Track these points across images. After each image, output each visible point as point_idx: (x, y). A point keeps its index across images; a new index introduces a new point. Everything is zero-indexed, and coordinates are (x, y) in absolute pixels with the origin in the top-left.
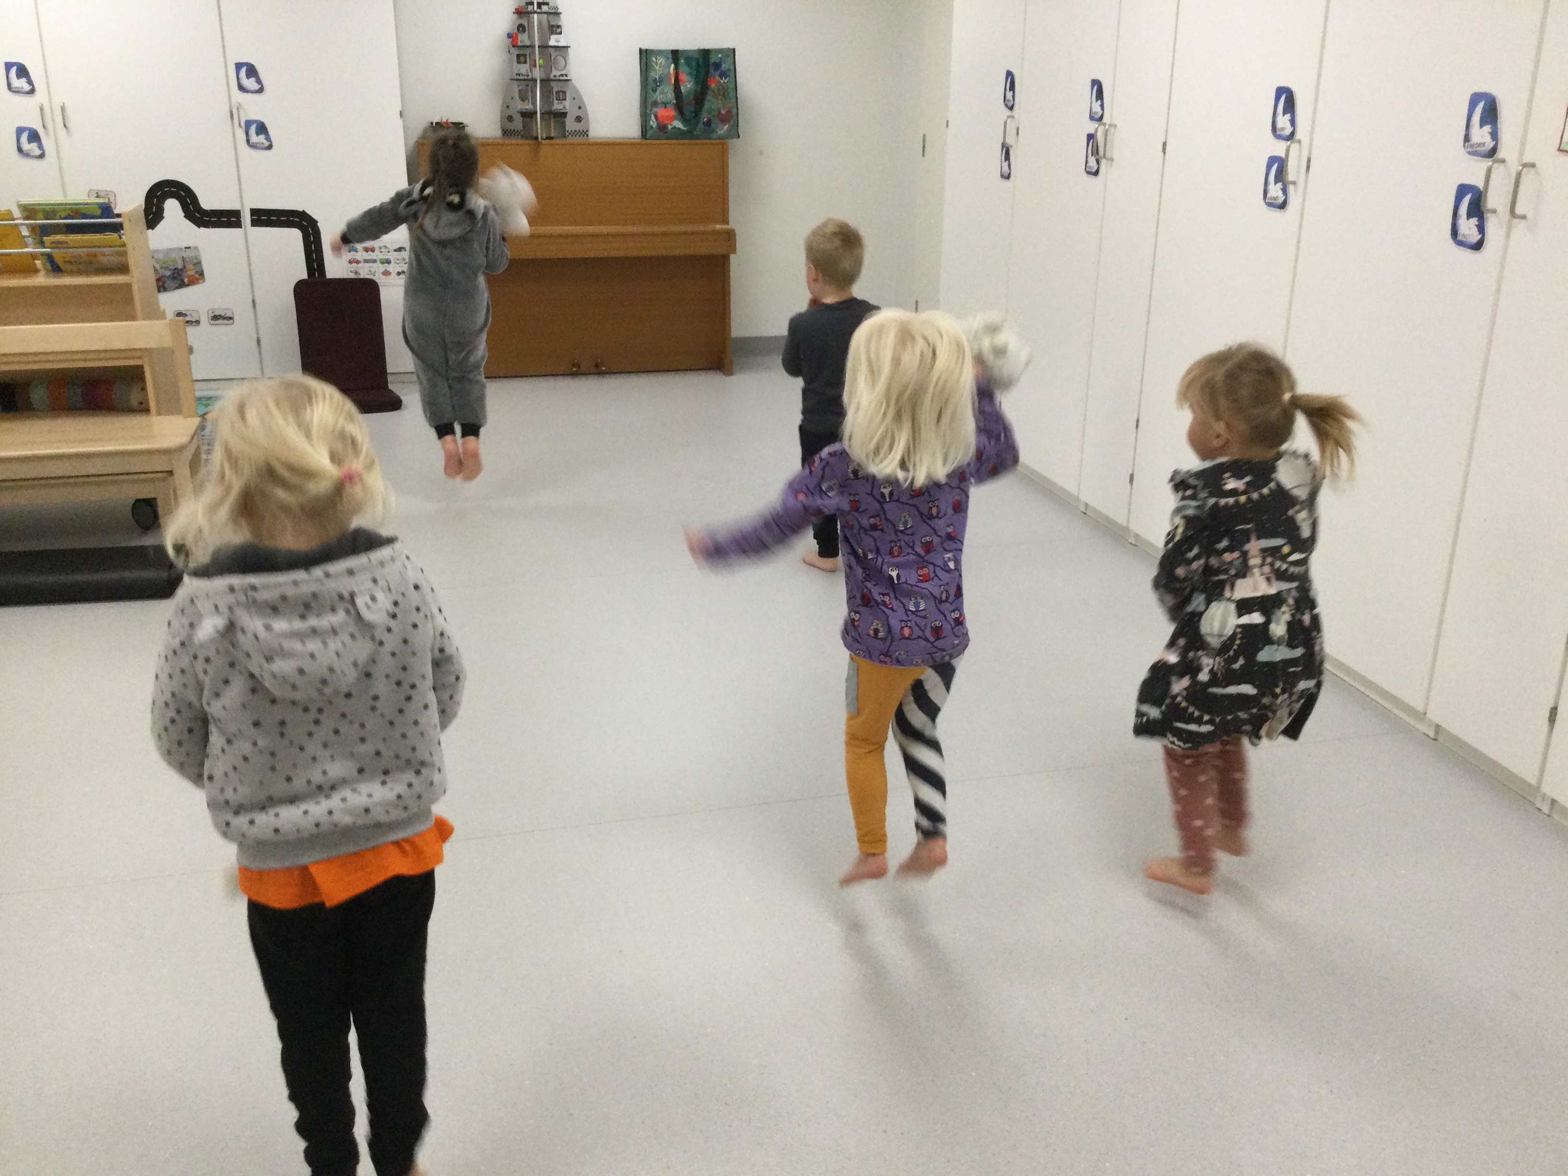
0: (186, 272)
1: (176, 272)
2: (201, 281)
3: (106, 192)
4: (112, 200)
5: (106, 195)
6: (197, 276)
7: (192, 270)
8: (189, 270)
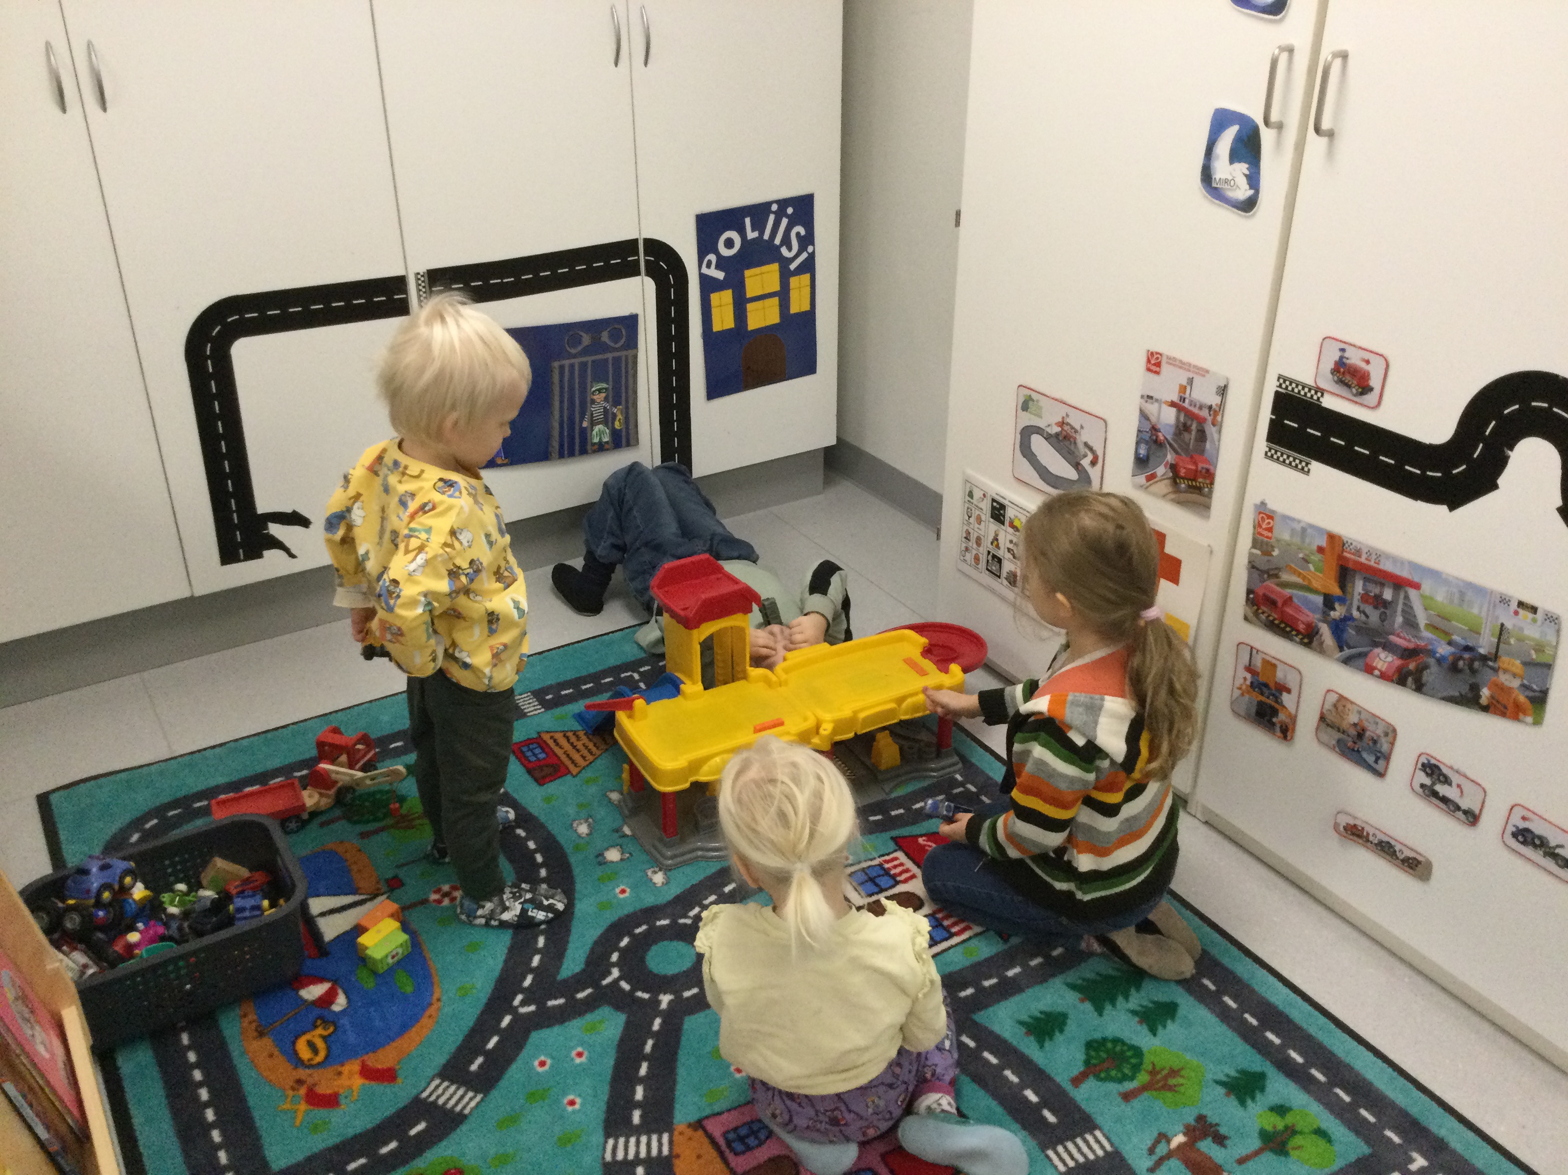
0: (1496, 670)
1: (1467, 656)
2: (1529, 719)
3: (1367, 356)
4: (1375, 382)
5: (1363, 365)
6: (1522, 698)
7: (1515, 675)
8: (1506, 671)
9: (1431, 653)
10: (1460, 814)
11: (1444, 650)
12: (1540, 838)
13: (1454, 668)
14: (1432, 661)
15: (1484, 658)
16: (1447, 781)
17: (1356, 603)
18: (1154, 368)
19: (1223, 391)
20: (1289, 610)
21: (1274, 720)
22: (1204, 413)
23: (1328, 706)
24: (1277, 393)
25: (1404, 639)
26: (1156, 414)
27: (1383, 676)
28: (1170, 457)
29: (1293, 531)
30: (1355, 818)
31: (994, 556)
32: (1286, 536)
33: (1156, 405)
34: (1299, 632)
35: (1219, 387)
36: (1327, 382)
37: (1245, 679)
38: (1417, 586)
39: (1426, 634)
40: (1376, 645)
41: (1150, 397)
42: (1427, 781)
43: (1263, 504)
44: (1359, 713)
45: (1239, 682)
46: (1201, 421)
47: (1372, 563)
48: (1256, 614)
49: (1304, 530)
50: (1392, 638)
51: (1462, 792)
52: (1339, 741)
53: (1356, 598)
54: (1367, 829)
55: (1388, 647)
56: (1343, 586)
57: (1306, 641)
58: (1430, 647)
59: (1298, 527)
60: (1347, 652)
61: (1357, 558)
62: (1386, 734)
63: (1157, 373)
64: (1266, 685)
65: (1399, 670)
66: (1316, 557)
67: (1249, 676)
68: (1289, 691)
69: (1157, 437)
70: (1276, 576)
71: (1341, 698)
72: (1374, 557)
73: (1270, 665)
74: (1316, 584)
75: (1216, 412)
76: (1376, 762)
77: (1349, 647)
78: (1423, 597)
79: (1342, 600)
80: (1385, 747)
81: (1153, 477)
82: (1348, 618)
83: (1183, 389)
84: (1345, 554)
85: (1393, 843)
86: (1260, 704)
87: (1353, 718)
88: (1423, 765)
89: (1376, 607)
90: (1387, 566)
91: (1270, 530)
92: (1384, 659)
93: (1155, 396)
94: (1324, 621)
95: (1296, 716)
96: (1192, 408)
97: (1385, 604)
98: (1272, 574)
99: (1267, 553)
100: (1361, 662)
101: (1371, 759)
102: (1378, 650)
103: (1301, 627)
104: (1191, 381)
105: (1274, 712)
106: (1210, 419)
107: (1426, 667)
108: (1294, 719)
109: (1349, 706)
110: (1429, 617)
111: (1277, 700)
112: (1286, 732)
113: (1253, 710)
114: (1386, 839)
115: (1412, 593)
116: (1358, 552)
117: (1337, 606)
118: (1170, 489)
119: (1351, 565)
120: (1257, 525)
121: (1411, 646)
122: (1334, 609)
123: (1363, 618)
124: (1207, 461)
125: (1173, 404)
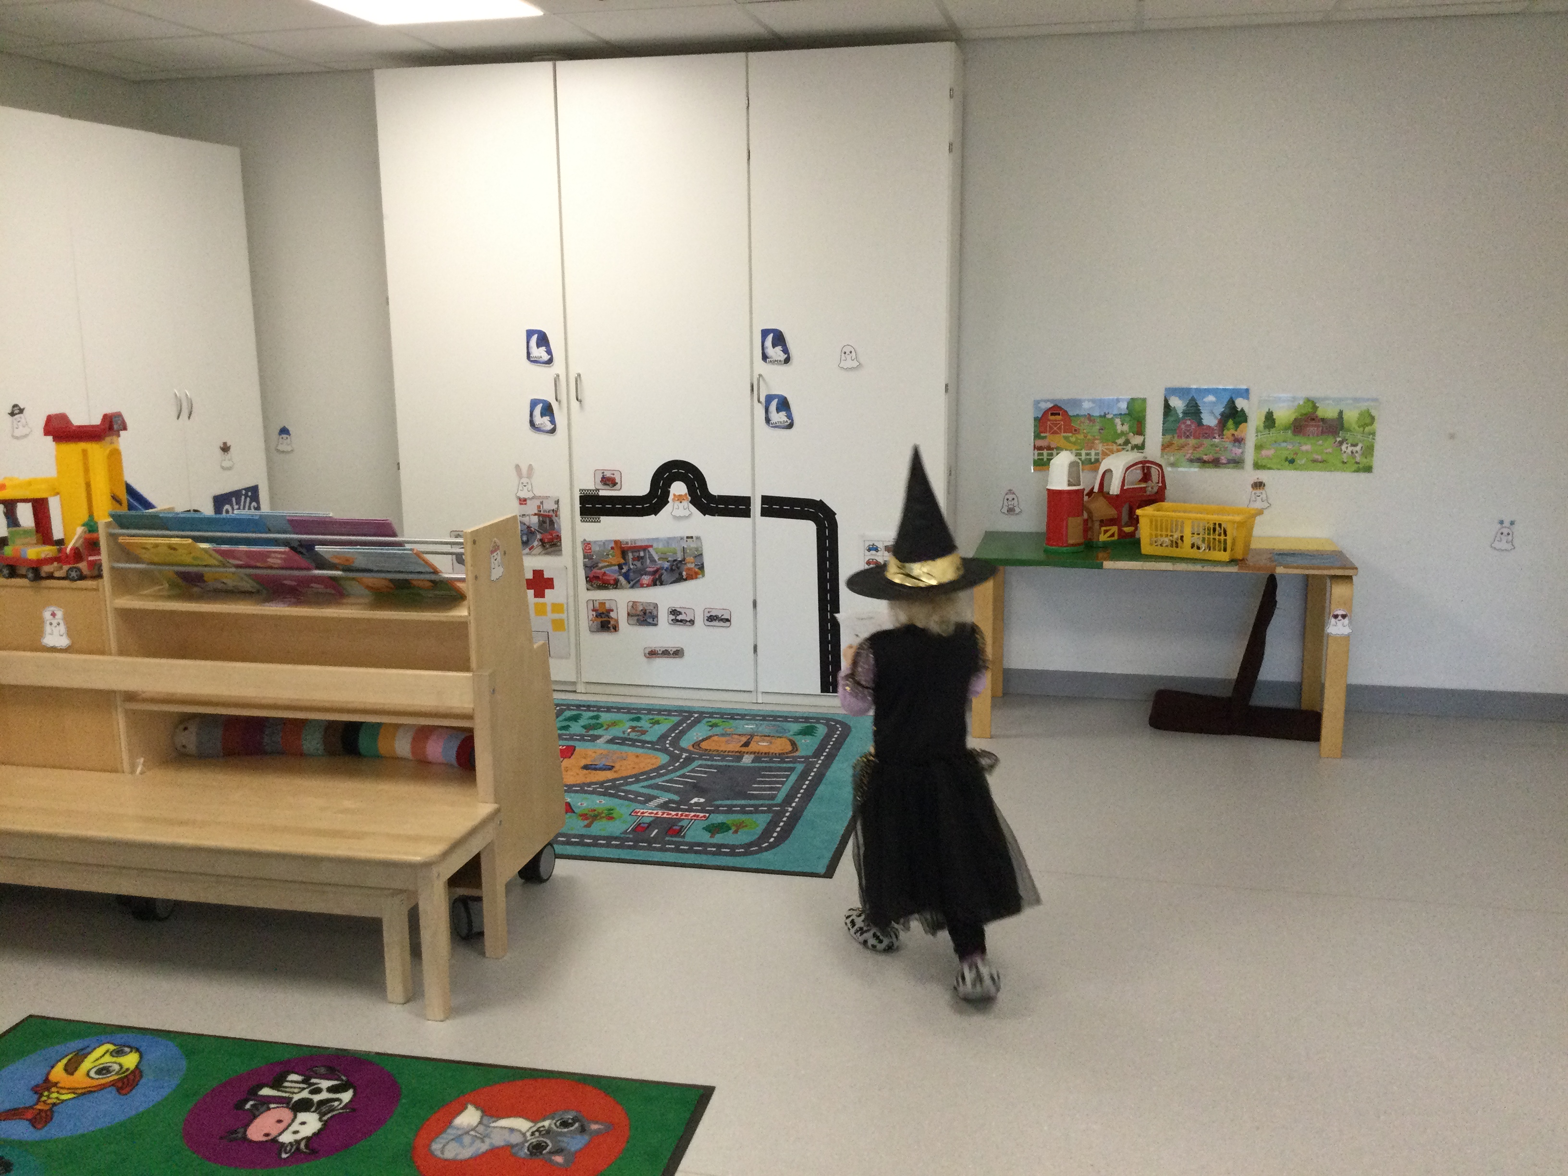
0: (685, 564)
1: (675, 564)
2: (701, 576)
3: (613, 472)
4: (618, 480)
5: (612, 476)
6: (697, 570)
7: (692, 563)
8: (689, 563)
9: (662, 568)
10: (688, 623)
11: (666, 565)
12: (716, 616)
13: (672, 570)
14: (663, 571)
15: (681, 561)
16: (680, 613)
17: (631, 563)
18: (523, 503)
19: (557, 502)
20: (605, 578)
21: (609, 626)
22: (551, 513)
23: (630, 608)
24: (580, 497)
25: (652, 568)
26: (528, 521)
27: (648, 586)
28: (539, 536)
29: (600, 546)
30: (651, 648)
32: (597, 549)
33: (528, 517)
34: (611, 585)
35: (555, 502)
36: (599, 486)
37: (593, 615)
38: (651, 546)
39: (660, 562)
40: (642, 575)
41: (524, 515)
42: (674, 617)
43: (585, 540)
44: (642, 604)
45: (591, 617)
46: (550, 517)
47: (634, 545)
48: (592, 586)
49: (604, 543)
50: (648, 569)
51: (686, 615)
52: (638, 620)
53: (631, 560)
54: (656, 649)
55: (647, 574)
56: (624, 558)
57: (615, 586)
58: (662, 566)
59: (601, 543)
60: (632, 583)
61: (627, 546)
62: (654, 608)
63: (525, 504)
64: (603, 613)
65: (652, 581)
66: (611, 552)
67: (594, 613)
68: (612, 610)
69: (531, 530)
70: (597, 566)
71: (634, 603)
72: (632, 542)
73: (602, 604)
74: (614, 563)
75: (556, 512)
76: (653, 621)
77: (632, 581)
78: (655, 549)
79: (625, 564)
80: (655, 613)
81: (532, 547)
82: (629, 570)
83: (539, 507)
84: (622, 546)
85: (667, 649)
86: (601, 622)
87: (641, 608)
88: (671, 612)
89: (639, 561)
90: (639, 544)
91: (590, 549)
92: (646, 579)
93: (526, 514)
94: (620, 575)
95: (618, 619)
96: (545, 513)
97: (642, 558)
98: (595, 566)
99: (591, 558)
100: (637, 585)
101: (650, 620)
102: (643, 577)
103: (612, 582)
104: (542, 503)
105: (609, 622)
106: (554, 515)
107: (662, 575)
108: (617, 621)
109: (638, 604)
110: (659, 556)
111: (609, 617)
112: (615, 628)
113: (600, 626)
114: (664, 650)
115: (651, 549)
116: (627, 543)
117: (624, 567)
118: (541, 550)
119: (626, 549)
120: (584, 550)
121: (655, 569)
122: (623, 569)
123: (635, 567)
124: (557, 532)
125: (535, 514)
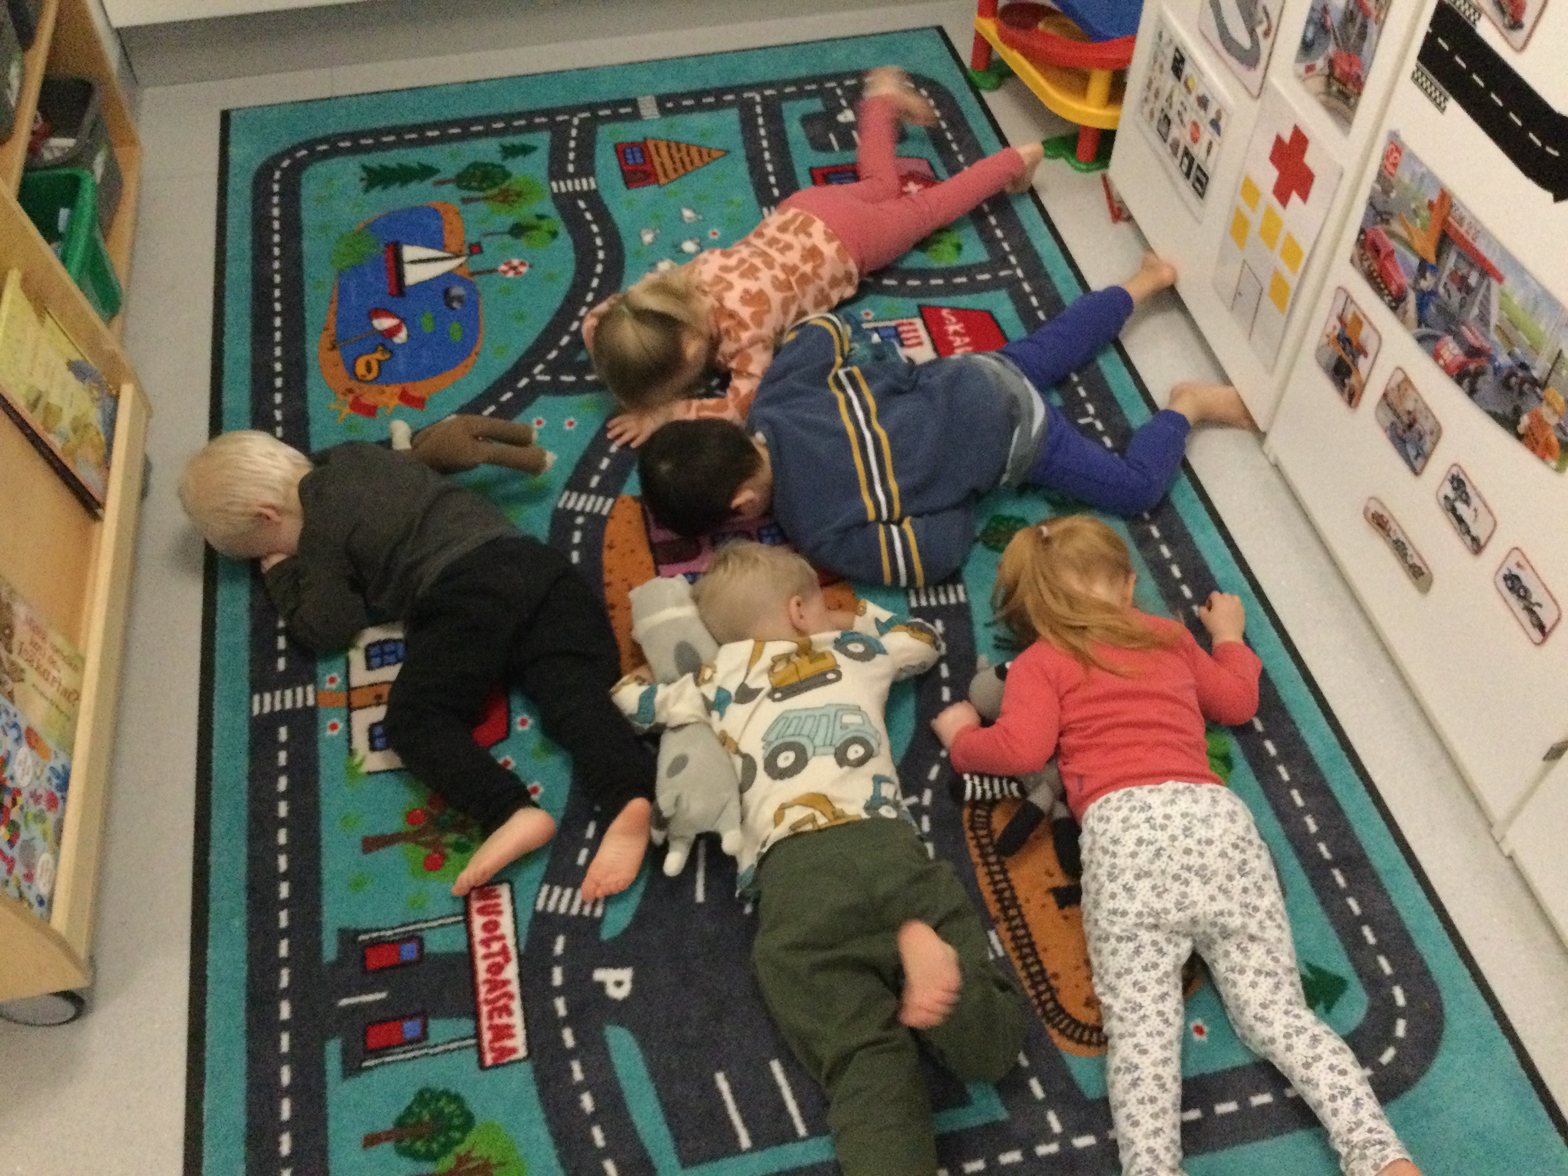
0: (1541, 399)
1: (1521, 374)
2: (1554, 464)
6: (1554, 440)
7: (1555, 412)
8: (1549, 404)
9: (1491, 359)
10: (1468, 539)
11: (1503, 359)
12: (1526, 590)
13: (1506, 384)
14: (1490, 369)
16: (1467, 502)
17: (1445, 277)
20: (1389, 265)
21: (1346, 381)
23: (1393, 384)
25: (1473, 334)
27: (1446, 368)
29: (1414, 174)
30: (1384, 507)
31: (1166, 117)
32: (1406, 179)
34: (1390, 294)
37: (1335, 328)
38: (1500, 278)
39: (1494, 337)
40: (1449, 331)
42: (1451, 495)
43: (1397, 133)
45: (1329, 329)
46: (1367, 15)
47: (1470, 238)
48: (1361, 258)
49: (1423, 174)
50: (1464, 329)
51: (1476, 516)
53: (1447, 272)
54: (1391, 522)
55: (1459, 338)
56: (1439, 255)
57: (1394, 304)
58: (1492, 352)
59: (1419, 170)
60: (1424, 330)
61: (1458, 228)
64: (1351, 342)
65: (1460, 366)
66: (1425, 213)
67: (1338, 325)
68: (1366, 355)
69: (1326, 19)
70: (1387, 222)
71: (1407, 380)
72: (1473, 231)
73: (1359, 319)
74: (1418, 244)
76: (1416, 458)
77: (1427, 326)
78: (1503, 294)
79: (1434, 270)
81: (1312, 68)
82: (1433, 293)
84: (1450, 219)
85: (1407, 545)
86: (1340, 359)
88: (1453, 476)
89: (1460, 290)
90: (1481, 246)
91: (1395, 165)
92: (1452, 350)
94: (1414, 289)
95: (1364, 385)
97: (1470, 289)
98: (1386, 216)
99: (1386, 192)
100: (1431, 344)
102: (1449, 338)
103: (1394, 288)
105: (1350, 373)
106: (1374, 14)
107: (1484, 372)
109: (1410, 391)
110: (1501, 320)
111: (1354, 361)
112: (1352, 397)
113: (1333, 363)
114: (1402, 539)
116: (1461, 221)
117: (1428, 275)
118: (1323, 89)
119: (1451, 234)
120: (1386, 157)
121: (1477, 344)
122: (1425, 278)
123: (1446, 297)
124: (1361, 66)
